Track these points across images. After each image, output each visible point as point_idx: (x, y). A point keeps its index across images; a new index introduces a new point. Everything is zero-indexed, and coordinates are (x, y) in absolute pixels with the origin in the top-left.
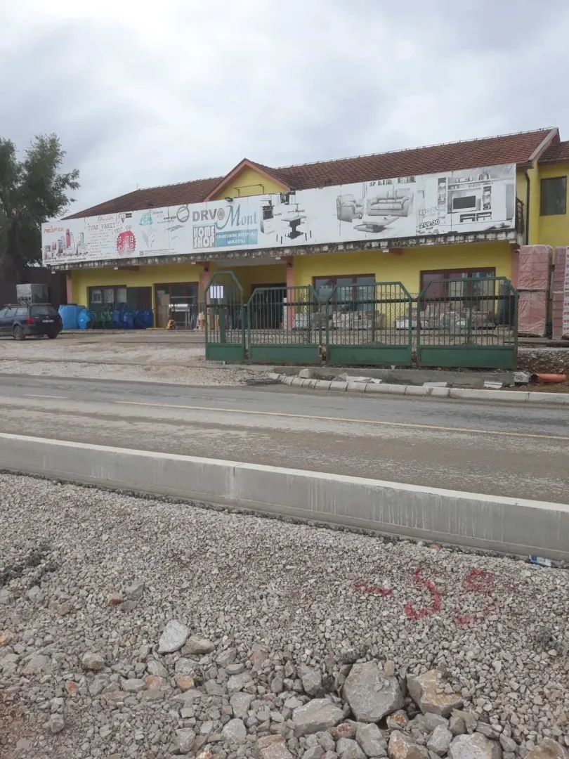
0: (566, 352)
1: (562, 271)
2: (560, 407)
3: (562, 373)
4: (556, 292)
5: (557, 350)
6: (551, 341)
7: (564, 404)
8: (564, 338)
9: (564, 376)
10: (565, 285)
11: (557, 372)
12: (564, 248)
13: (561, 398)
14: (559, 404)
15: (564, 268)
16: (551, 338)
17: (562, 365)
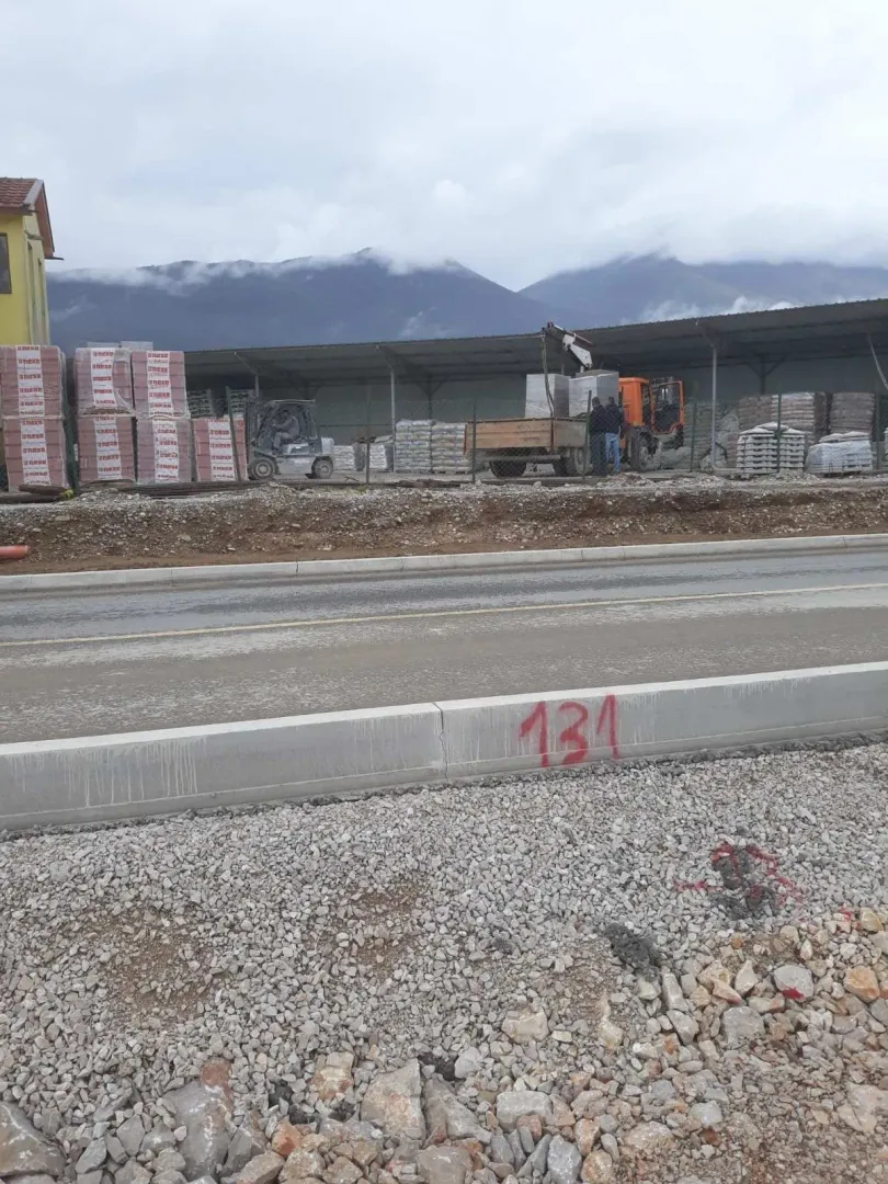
0: (26, 510)
1: (13, 384)
2: (21, 595)
3: (23, 544)
4: (8, 418)
5: (12, 507)
6: (6, 494)
7: (26, 591)
8: (23, 489)
9: (26, 548)
10: (20, 407)
11: (16, 543)
12: (12, 347)
13: (20, 582)
14: (19, 591)
15: (16, 379)
16: (7, 490)
17: (21, 531)
